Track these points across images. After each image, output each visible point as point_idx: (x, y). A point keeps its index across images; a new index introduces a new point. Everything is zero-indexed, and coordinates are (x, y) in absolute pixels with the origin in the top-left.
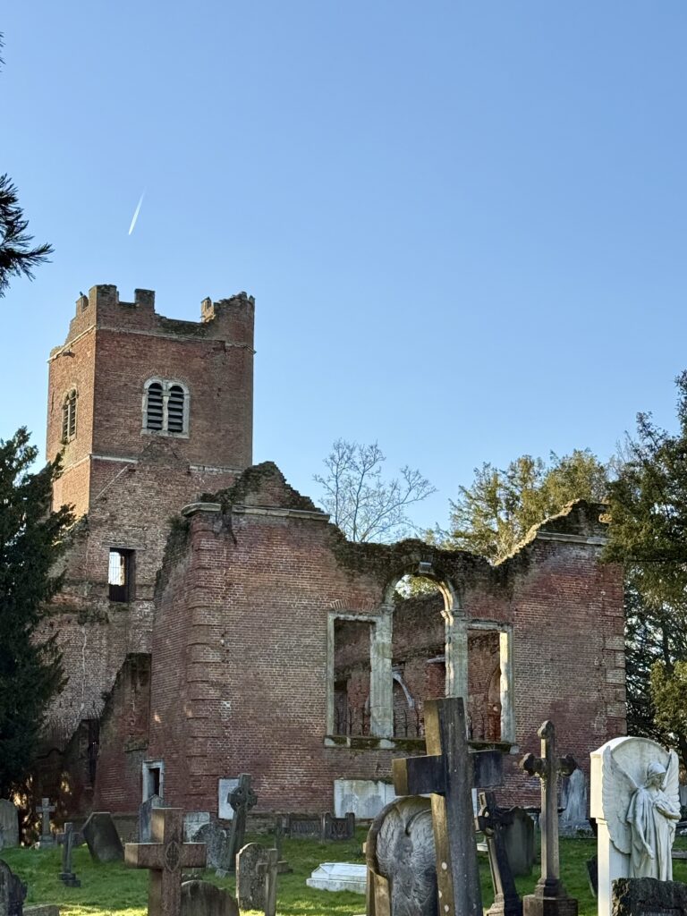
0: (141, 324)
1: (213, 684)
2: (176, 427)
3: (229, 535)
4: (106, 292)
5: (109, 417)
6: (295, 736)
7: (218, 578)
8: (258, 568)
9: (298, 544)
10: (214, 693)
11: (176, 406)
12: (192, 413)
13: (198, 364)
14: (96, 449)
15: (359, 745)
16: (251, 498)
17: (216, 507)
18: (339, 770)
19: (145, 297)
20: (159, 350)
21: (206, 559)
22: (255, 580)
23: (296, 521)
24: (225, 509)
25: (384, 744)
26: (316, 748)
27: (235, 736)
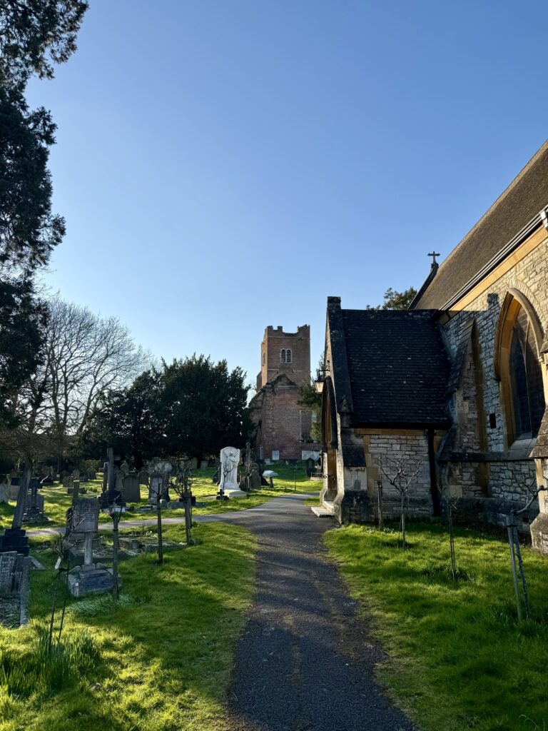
0: (279, 335)
1: (271, 428)
2: (289, 360)
3: (274, 392)
4: (270, 328)
5: (272, 359)
6: (291, 440)
7: (271, 403)
8: (281, 400)
9: (291, 394)
10: (271, 430)
11: (289, 355)
12: (293, 356)
13: (294, 344)
14: (268, 367)
15: (308, 442)
16: (279, 383)
17: (270, 386)
18: (302, 448)
19: (280, 328)
20: (284, 341)
21: (268, 398)
22: (280, 403)
23: (291, 388)
24: (273, 386)
25: (315, 442)
26: (297, 443)
27: (276, 441)
